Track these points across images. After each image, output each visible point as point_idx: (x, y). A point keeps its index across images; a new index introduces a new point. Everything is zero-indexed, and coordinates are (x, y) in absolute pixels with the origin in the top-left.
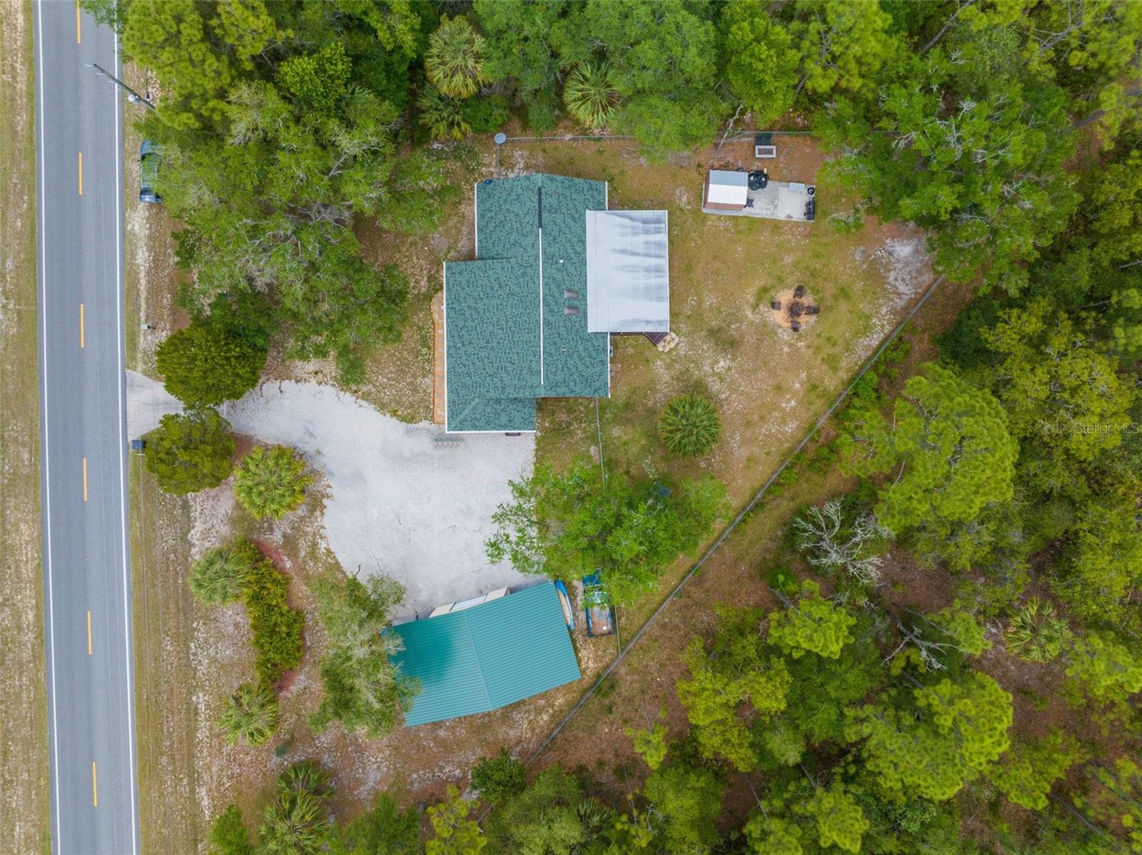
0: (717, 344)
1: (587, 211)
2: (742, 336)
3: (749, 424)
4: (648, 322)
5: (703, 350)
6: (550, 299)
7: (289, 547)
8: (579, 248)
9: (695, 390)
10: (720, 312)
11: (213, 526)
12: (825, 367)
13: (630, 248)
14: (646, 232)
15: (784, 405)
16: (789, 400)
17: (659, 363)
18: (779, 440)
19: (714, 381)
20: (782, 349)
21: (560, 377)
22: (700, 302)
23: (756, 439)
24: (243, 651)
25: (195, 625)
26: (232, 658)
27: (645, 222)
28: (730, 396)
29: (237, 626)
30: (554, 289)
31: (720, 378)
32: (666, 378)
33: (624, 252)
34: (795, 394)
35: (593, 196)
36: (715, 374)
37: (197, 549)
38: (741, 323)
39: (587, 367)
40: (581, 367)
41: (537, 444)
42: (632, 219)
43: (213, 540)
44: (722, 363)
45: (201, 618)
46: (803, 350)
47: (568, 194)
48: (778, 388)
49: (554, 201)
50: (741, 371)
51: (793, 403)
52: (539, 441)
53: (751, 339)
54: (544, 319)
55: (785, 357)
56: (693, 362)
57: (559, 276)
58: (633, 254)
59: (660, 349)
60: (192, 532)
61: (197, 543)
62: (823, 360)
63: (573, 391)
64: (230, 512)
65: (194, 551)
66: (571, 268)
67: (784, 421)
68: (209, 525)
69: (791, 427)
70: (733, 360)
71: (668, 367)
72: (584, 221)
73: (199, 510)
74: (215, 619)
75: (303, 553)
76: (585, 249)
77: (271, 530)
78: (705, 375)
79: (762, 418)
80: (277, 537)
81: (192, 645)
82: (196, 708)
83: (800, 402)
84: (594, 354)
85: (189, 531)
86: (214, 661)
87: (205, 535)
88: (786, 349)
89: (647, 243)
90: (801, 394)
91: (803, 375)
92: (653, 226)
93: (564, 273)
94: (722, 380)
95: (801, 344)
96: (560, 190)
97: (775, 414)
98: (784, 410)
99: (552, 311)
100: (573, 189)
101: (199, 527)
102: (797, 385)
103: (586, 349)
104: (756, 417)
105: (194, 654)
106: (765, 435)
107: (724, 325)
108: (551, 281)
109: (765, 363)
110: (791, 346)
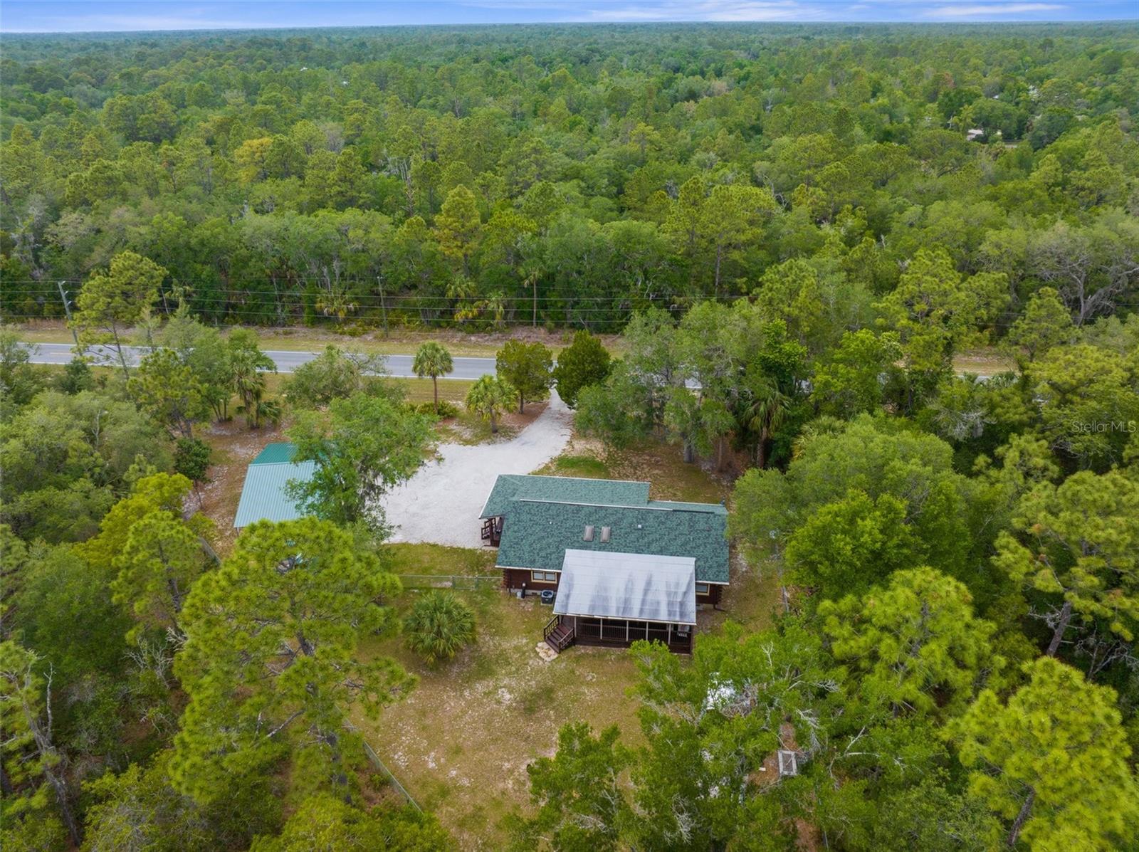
0: (533, 694)
1: (694, 559)
2: (538, 720)
3: (424, 713)
4: (568, 596)
5: (529, 681)
6: (602, 513)
8: (654, 547)
9: (484, 669)
10: (573, 701)
12: (469, 810)
13: (653, 588)
14: (670, 604)
15: (433, 754)
16: (436, 760)
17: (524, 641)
18: (390, 743)
19: (488, 686)
20: (508, 761)
21: (525, 517)
22: (589, 684)
23: (401, 720)
27: (682, 604)
28: (464, 699)
30: (612, 519)
31: (490, 692)
32: (505, 645)
33: (649, 583)
34: (442, 768)
35: (711, 567)
36: (496, 688)
38: (555, 721)
39: (531, 545)
40: (531, 539)
41: (470, 550)
42: (685, 593)
44: (508, 696)
46: (501, 785)
47: (710, 541)
48: (458, 751)
49: (701, 525)
50: (492, 714)
51: (431, 765)
52: (472, 552)
53: (531, 729)
54: (583, 507)
55: (498, 763)
56: (518, 670)
57: (625, 524)
58: (646, 591)
59: (540, 644)
62: (481, 809)
63: (508, 529)
66: (633, 537)
67: (410, 751)
69: (401, 758)
70: (509, 708)
71: (517, 649)
72: (683, 555)
76: (653, 553)
78: (497, 679)
79: (424, 728)
83: (430, 772)
84: (543, 554)
88: (507, 765)
89: (658, 603)
90: (441, 776)
91: (466, 782)
92: (678, 610)
93: (628, 530)
94: (487, 694)
95: (510, 784)
96: (713, 532)
97: (425, 743)
98: (426, 753)
99: (590, 514)
100: (717, 546)
102: (454, 773)
103: (549, 545)
104: (428, 722)
106: (402, 729)
107: (555, 704)
108: (620, 516)
109: (495, 741)
110: (511, 771)
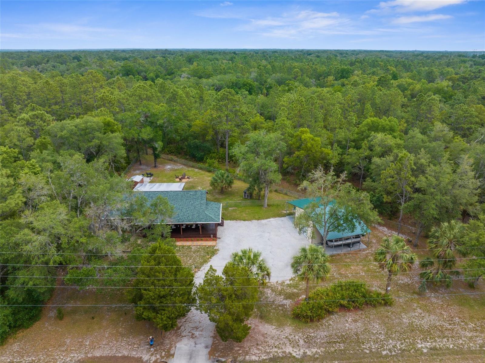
7: (293, 297)
11: (287, 338)
24: (372, 317)
25: (368, 352)
26: (379, 324)
29: (355, 321)
37: (307, 350)
43: (297, 337)
45: (360, 347)
60: (294, 354)
61: (302, 351)
64: (274, 327)
65: (309, 353)
68: (286, 341)
73: (276, 350)
74: (356, 335)
75: (295, 290)
77: (283, 305)
80: (288, 302)
81: (384, 353)
82: (431, 349)
85: (294, 357)
86: (388, 336)
87: (295, 344)
101: (289, 349)
105: (390, 350)
